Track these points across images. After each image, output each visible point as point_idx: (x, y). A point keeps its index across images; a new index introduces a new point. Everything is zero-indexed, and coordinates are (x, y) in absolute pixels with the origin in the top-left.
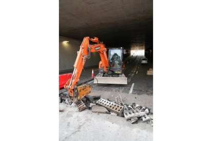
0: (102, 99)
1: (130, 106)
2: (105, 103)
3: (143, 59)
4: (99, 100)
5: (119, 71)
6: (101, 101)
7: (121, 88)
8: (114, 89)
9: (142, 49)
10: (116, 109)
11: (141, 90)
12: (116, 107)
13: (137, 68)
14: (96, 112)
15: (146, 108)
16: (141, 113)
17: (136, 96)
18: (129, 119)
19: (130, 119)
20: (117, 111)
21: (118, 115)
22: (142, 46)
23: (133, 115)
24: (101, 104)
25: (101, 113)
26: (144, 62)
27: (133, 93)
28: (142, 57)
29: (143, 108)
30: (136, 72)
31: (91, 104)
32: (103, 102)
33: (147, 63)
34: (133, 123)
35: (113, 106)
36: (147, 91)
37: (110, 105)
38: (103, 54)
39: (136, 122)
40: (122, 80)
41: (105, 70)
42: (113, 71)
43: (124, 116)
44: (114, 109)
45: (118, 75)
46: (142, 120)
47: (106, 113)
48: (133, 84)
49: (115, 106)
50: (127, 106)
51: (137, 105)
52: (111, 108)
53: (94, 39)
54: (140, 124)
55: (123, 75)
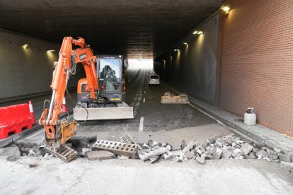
0: (101, 141)
1: (145, 145)
2: (107, 145)
3: (153, 77)
4: (96, 143)
5: (117, 97)
6: (100, 143)
7: (123, 125)
8: (113, 128)
9: (149, 57)
10: (127, 149)
11: (156, 126)
12: (127, 147)
13: (143, 93)
14: (96, 159)
15: (167, 144)
16: (162, 150)
17: (150, 133)
18: (147, 160)
19: (149, 160)
20: (129, 151)
21: (130, 158)
22: (148, 51)
23: (151, 153)
24: (101, 147)
25: (104, 158)
26: (154, 81)
27: (144, 130)
28: (149, 73)
29: (163, 145)
30: (142, 100)
31: (84, 150)
32: (104, 144)
33: (158, 83)
34: (153, 163)
35: (120, 147)
36: (165, 126)
37: (116, 147)
38: (90, 66)
39: (157, 161)
40: (125, 112)
41: (93, 95)
42: (105, 98)
43: (139, 158)
44: (124, 150)
45: (115, 104)
46: (163, 158)
47: (113, 157)
48: (142, 119)
49: (124, 146)
50: (141, 145)
51: (155, 143)
52: (119, 150)
53: (78, 41)
54: (162, 162)
55: (124, 104)
